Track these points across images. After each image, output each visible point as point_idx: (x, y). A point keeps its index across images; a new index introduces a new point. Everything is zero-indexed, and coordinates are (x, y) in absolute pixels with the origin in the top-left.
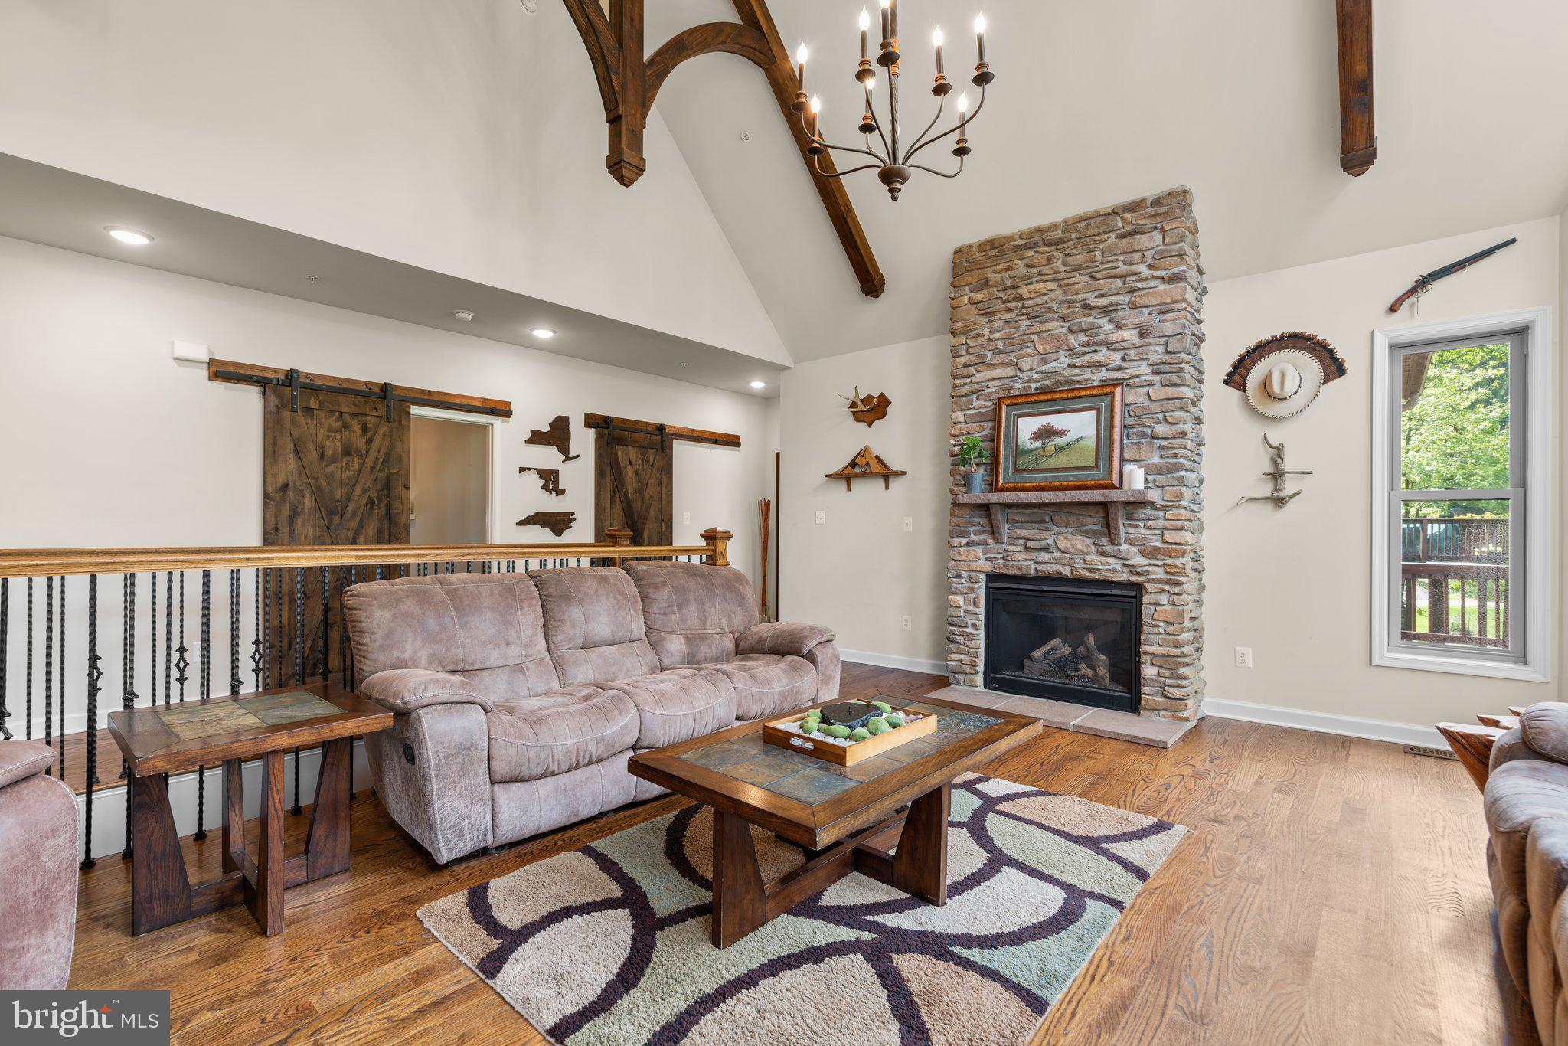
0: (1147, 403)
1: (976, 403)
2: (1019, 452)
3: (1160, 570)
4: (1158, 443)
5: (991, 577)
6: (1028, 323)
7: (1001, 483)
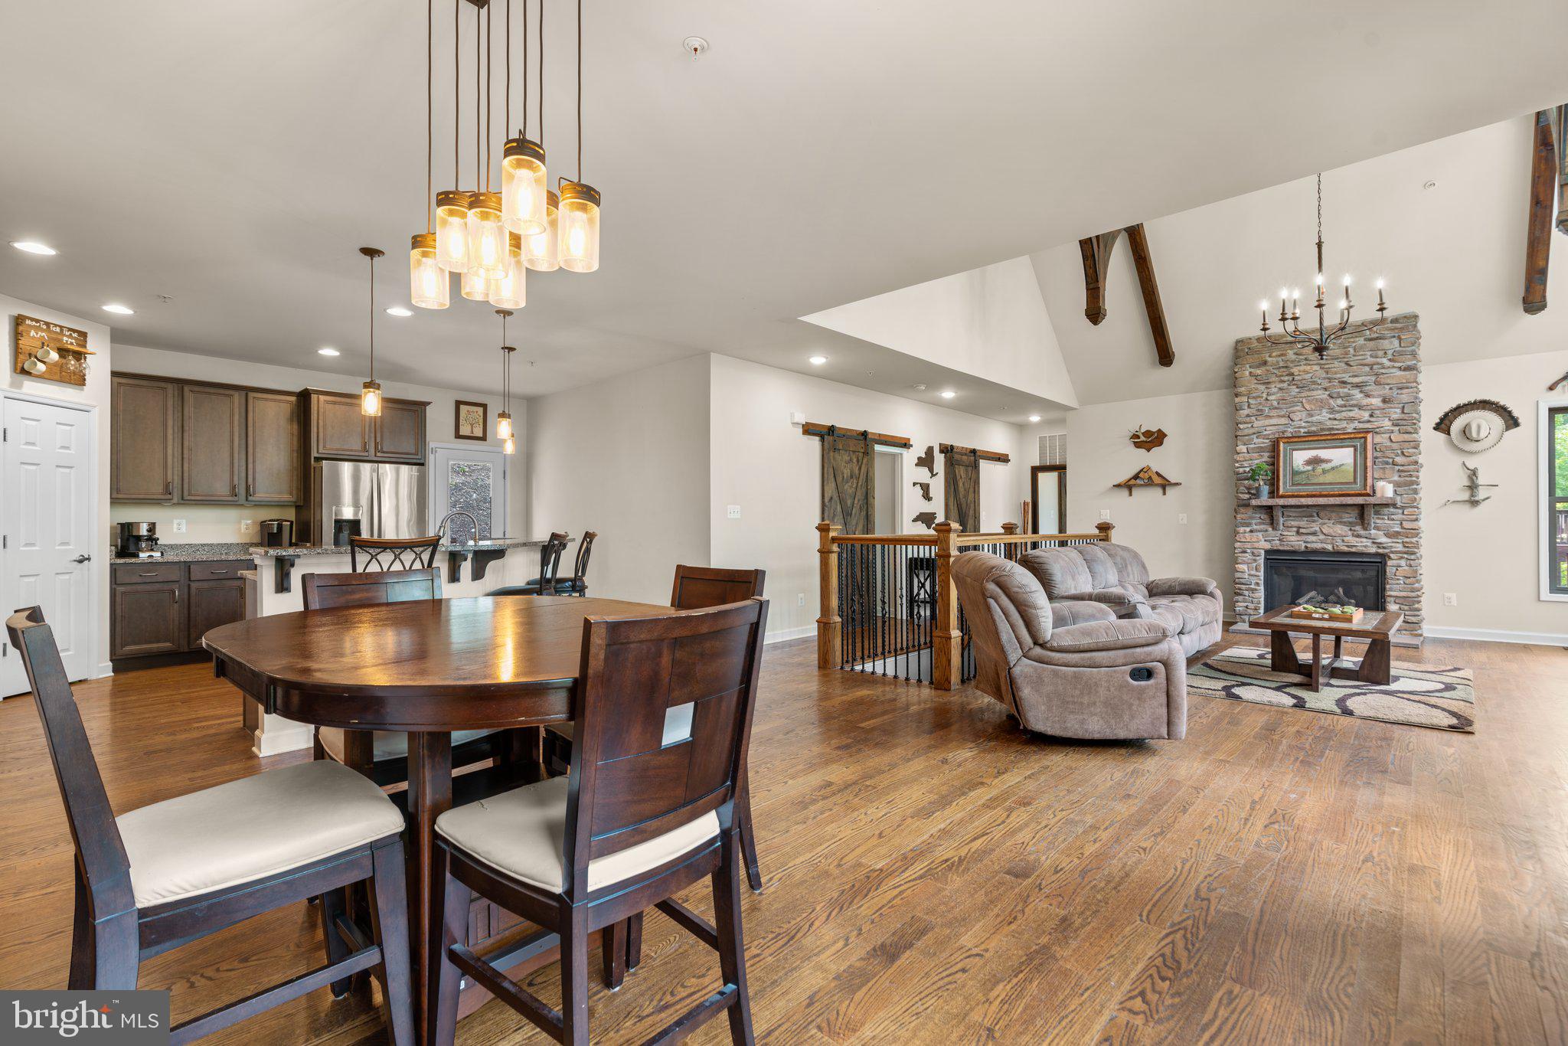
0: (1389, 444)
1: (1255, 440)
2: (1295, 473)
3: (1400, 545)
4: (1397, 468)
5: (1267, 552)
6: (1298, 390)
7: (1281, 492)
